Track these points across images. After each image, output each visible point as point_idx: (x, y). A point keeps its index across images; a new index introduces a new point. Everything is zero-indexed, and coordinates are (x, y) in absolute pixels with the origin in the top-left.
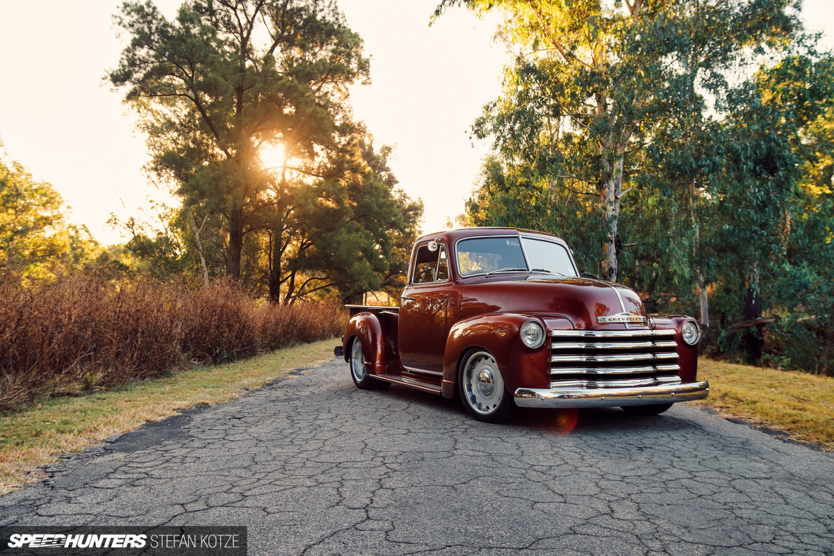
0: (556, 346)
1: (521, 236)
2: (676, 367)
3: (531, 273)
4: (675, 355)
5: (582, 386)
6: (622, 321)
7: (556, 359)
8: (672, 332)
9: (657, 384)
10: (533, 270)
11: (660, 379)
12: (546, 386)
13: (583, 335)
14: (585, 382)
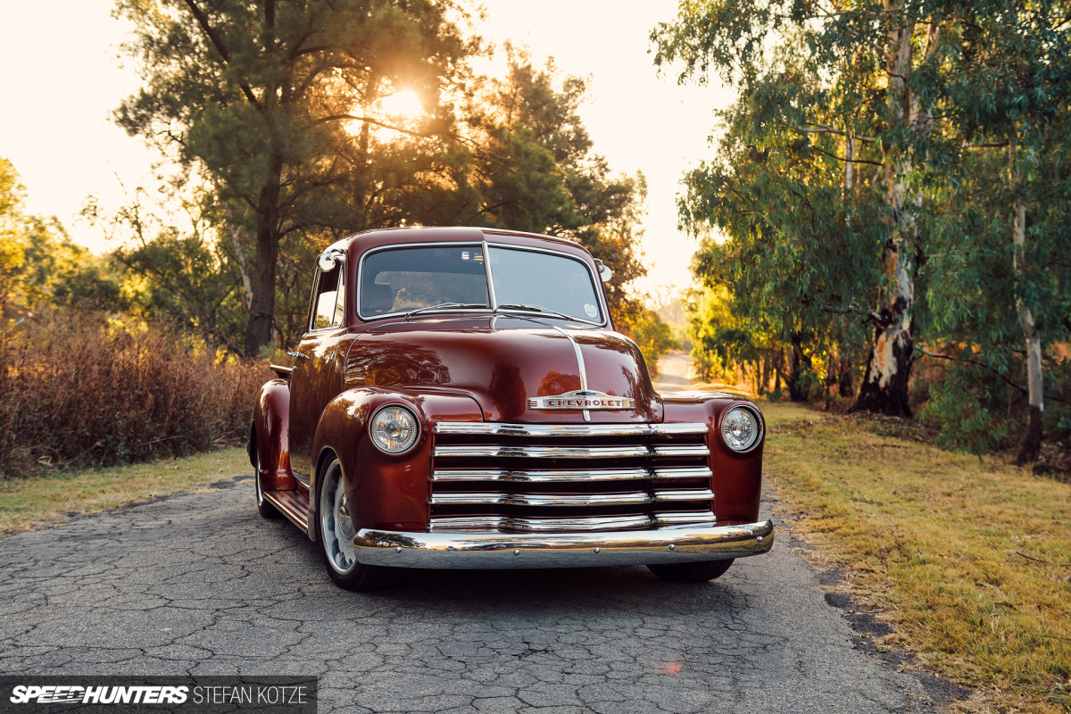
0: (441, 451)
1: (486, 244)
2: (708, 495)
3: (495, 312)
4: (706, 472)
5: (488, 528)
6: (577, 407)
7: (439, 475)
8: (701, 427)
9: (654, 526)
10: (502, 307)
11: (663, 517)
12: (423, 528)
13: (494, 432)
14: (495, 521)
